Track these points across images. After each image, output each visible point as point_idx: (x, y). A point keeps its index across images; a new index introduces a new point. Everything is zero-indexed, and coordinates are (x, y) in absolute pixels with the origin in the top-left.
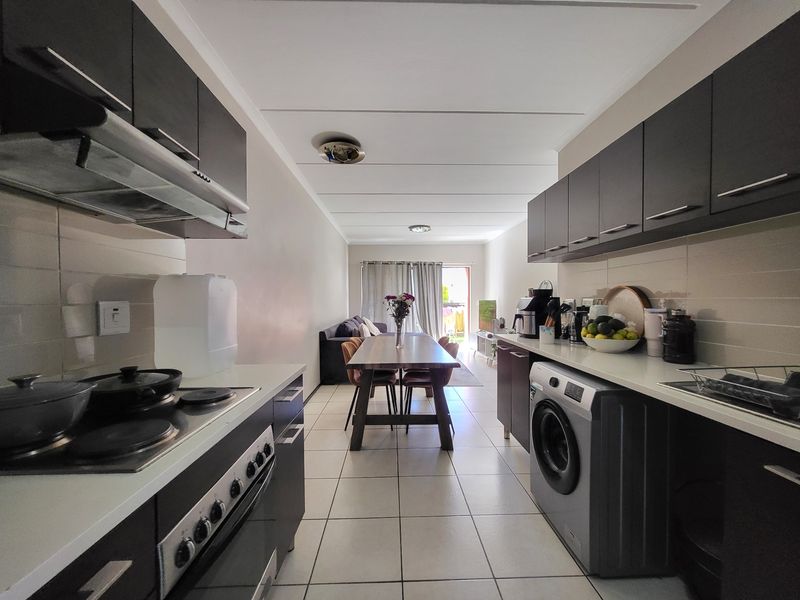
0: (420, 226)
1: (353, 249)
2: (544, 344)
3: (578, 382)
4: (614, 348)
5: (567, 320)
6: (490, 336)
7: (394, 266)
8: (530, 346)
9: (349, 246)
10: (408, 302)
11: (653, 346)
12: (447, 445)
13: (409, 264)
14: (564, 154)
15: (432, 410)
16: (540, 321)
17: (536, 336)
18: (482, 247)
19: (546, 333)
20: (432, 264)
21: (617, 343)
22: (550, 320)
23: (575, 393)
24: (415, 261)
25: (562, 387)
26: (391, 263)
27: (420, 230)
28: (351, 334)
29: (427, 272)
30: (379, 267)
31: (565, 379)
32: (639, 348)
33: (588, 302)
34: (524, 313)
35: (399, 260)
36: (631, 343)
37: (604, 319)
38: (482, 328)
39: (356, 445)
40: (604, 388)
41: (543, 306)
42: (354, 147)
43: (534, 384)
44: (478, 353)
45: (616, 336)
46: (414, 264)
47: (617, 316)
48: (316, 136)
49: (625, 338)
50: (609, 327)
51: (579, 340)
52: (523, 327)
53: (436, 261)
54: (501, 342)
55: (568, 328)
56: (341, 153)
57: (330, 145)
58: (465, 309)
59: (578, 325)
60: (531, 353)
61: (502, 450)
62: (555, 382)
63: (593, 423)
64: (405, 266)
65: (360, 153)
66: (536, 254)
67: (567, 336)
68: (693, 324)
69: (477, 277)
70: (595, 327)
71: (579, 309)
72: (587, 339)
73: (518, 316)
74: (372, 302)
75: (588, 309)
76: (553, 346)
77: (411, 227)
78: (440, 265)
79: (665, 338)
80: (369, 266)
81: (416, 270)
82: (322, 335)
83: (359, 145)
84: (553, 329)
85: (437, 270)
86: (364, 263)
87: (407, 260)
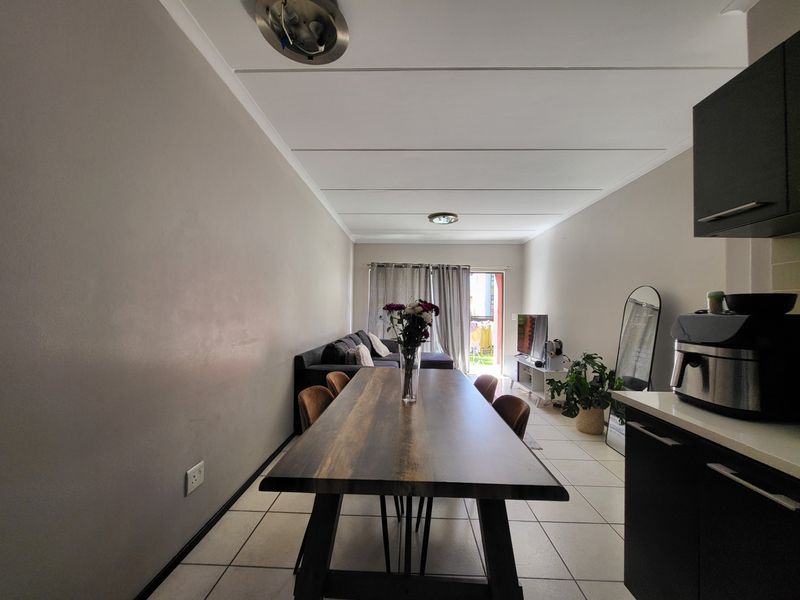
0: (444, 215)
1: (359, 249)
7: (408, 270)
9: (355, 245)
13: (428, 268)
18: (521, 248)
20: (457, 269)
24: (435, 264)
26: (406, 265)
27: (443, 220)
28: (342, 361)
29: (451, 276)
30: (391, 272)
35: (417, 262)
38: (524, 351)
46: (435, 268)
53: (462, 263)
58: (494, 325)
64: (423, 270)
77: (432, 217)
78: (467, 270)
80: (378, 269)
81: (436, 275)
82: (298, 360)
85: (463, 276)
86: (372, 264)
87: (426, 262)
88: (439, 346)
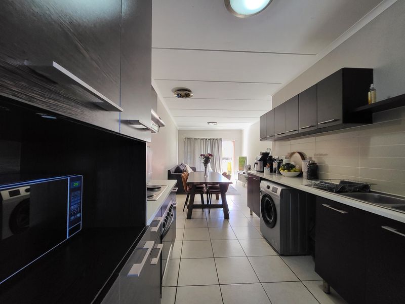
0: (213, 122)
1: (180, 132)
2: (266, 174)
3: (276, 186)
4: (291, 175)
5: (275, 165)
6: (244, 173)
7: (199, 140)
8: (260, 175)
9: (179, 130)
10: (210, 157)
11: (305, 174)
12: (227, 217)
14: (275, 98)
15: (220, 202)
16: (264, 165)
17: (263, 172)
18: (241, 132)
19: (267, 170)
20: (217, 140)
21: (292, 173)
22: (268, 165)
23: (275, 190)
24: (209, 138)
25: (271, 189)
27: (212, 124)
28: (182, 171)
29: (215, 142)
30: (192, 141)
31: (272, 185)
32: (300, 175)
33: (283, 157)
34: (258, 162)
35: (202, 137)
36: (297, 173)
37: (288, 164)
38: (240, 170)
39: (189, 217)
40: (284, 188)
41: (266, 159)
42: (189, 92)
43: (261, 189)
44: (238, 181)
45: (292, 171)
46: (209, 140)
47: (293, 163)
48: (173, 89)
49: (295, 171)
50: (289, 167)
51: (279, 173)
52: (257, 168)
53: (219, 138)
54: (249, 174)
55: (275, 169)
56: (183, 94)
57: (179, 92)
59: (279, 166)
60: (261, 178)
61: (250, 219)
62: (268, 187)
63: (280, 200)
64: (205, 140)
65: (191, 94)
66: (263, 138)
67: (275, 172)
68: (317, 166)
69: (238, 145)
70: (284, 167)
71: (280, 160)
72: (282, 172)
73: (256, 163)
74: (189, 157)
75: (282, 160)
76: (269, 175)
77: (208, 123)
78: (221, 140)
79: (308, 171)
80: (188, 140)
81: (210, 142)
82: (169, 171)
83: (190, 91)
84: (269, 168)
85: (220, 142)
86: (186, 138)
87: (205, 137)
88: (211, 168)
